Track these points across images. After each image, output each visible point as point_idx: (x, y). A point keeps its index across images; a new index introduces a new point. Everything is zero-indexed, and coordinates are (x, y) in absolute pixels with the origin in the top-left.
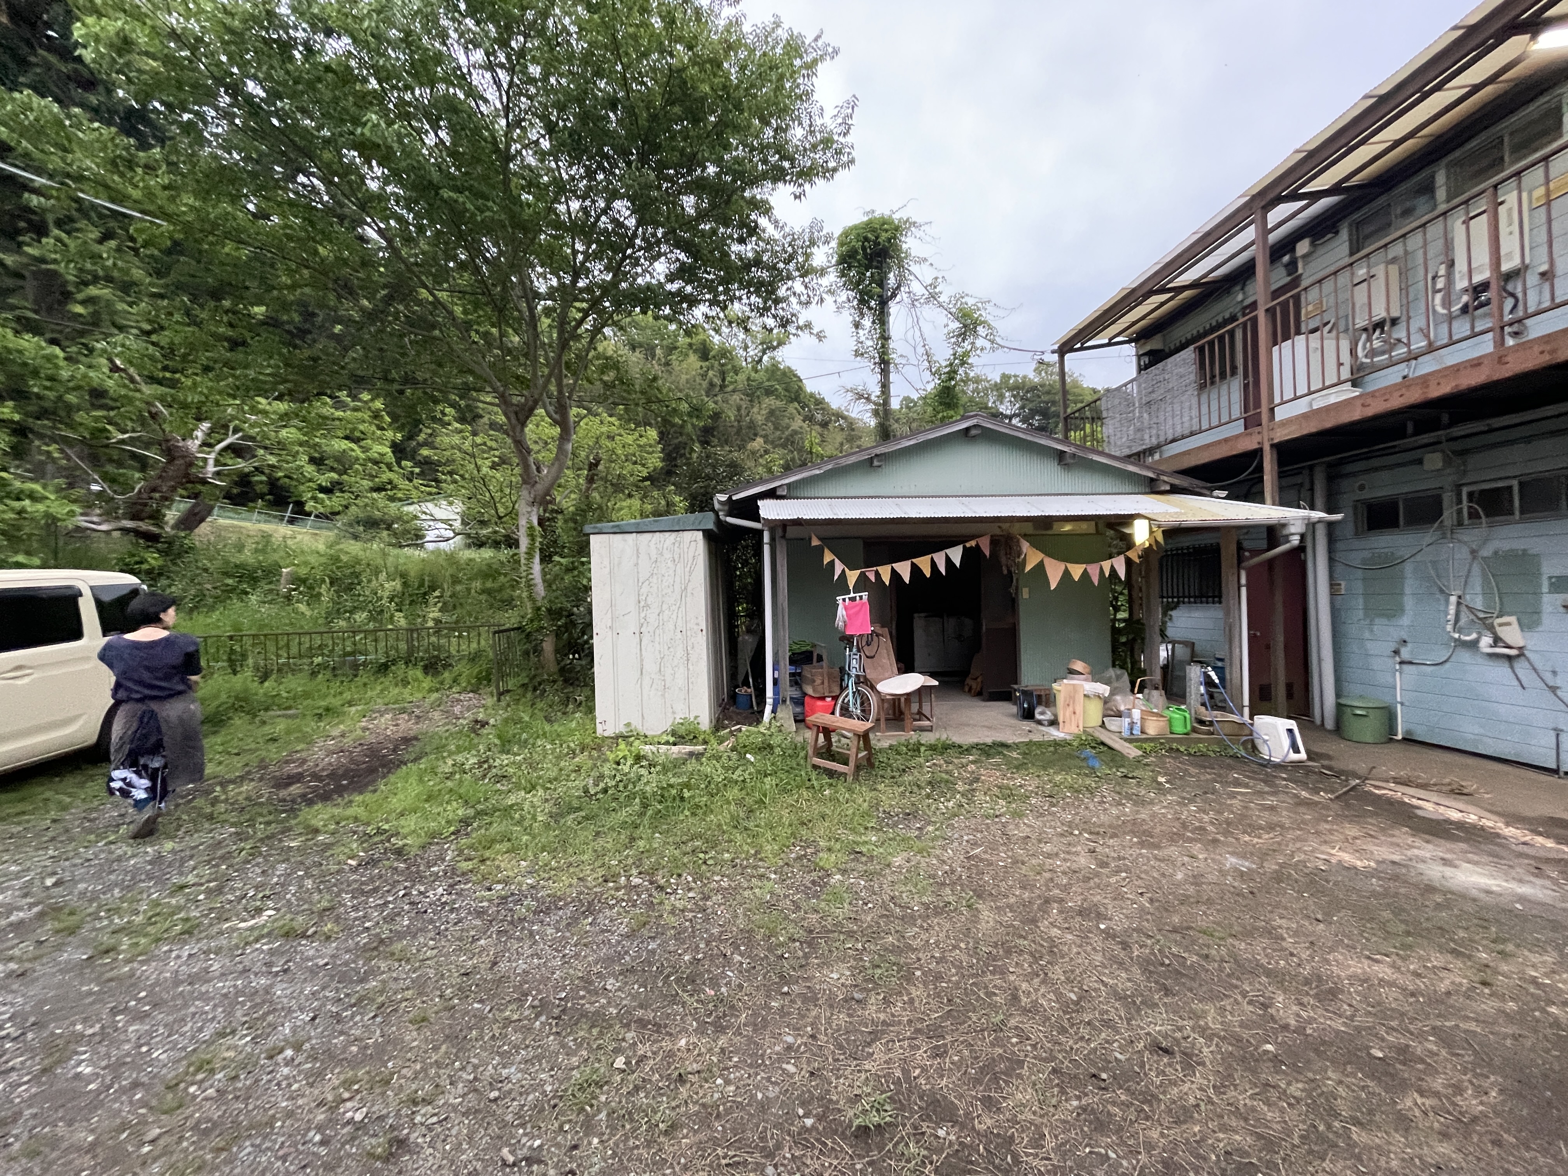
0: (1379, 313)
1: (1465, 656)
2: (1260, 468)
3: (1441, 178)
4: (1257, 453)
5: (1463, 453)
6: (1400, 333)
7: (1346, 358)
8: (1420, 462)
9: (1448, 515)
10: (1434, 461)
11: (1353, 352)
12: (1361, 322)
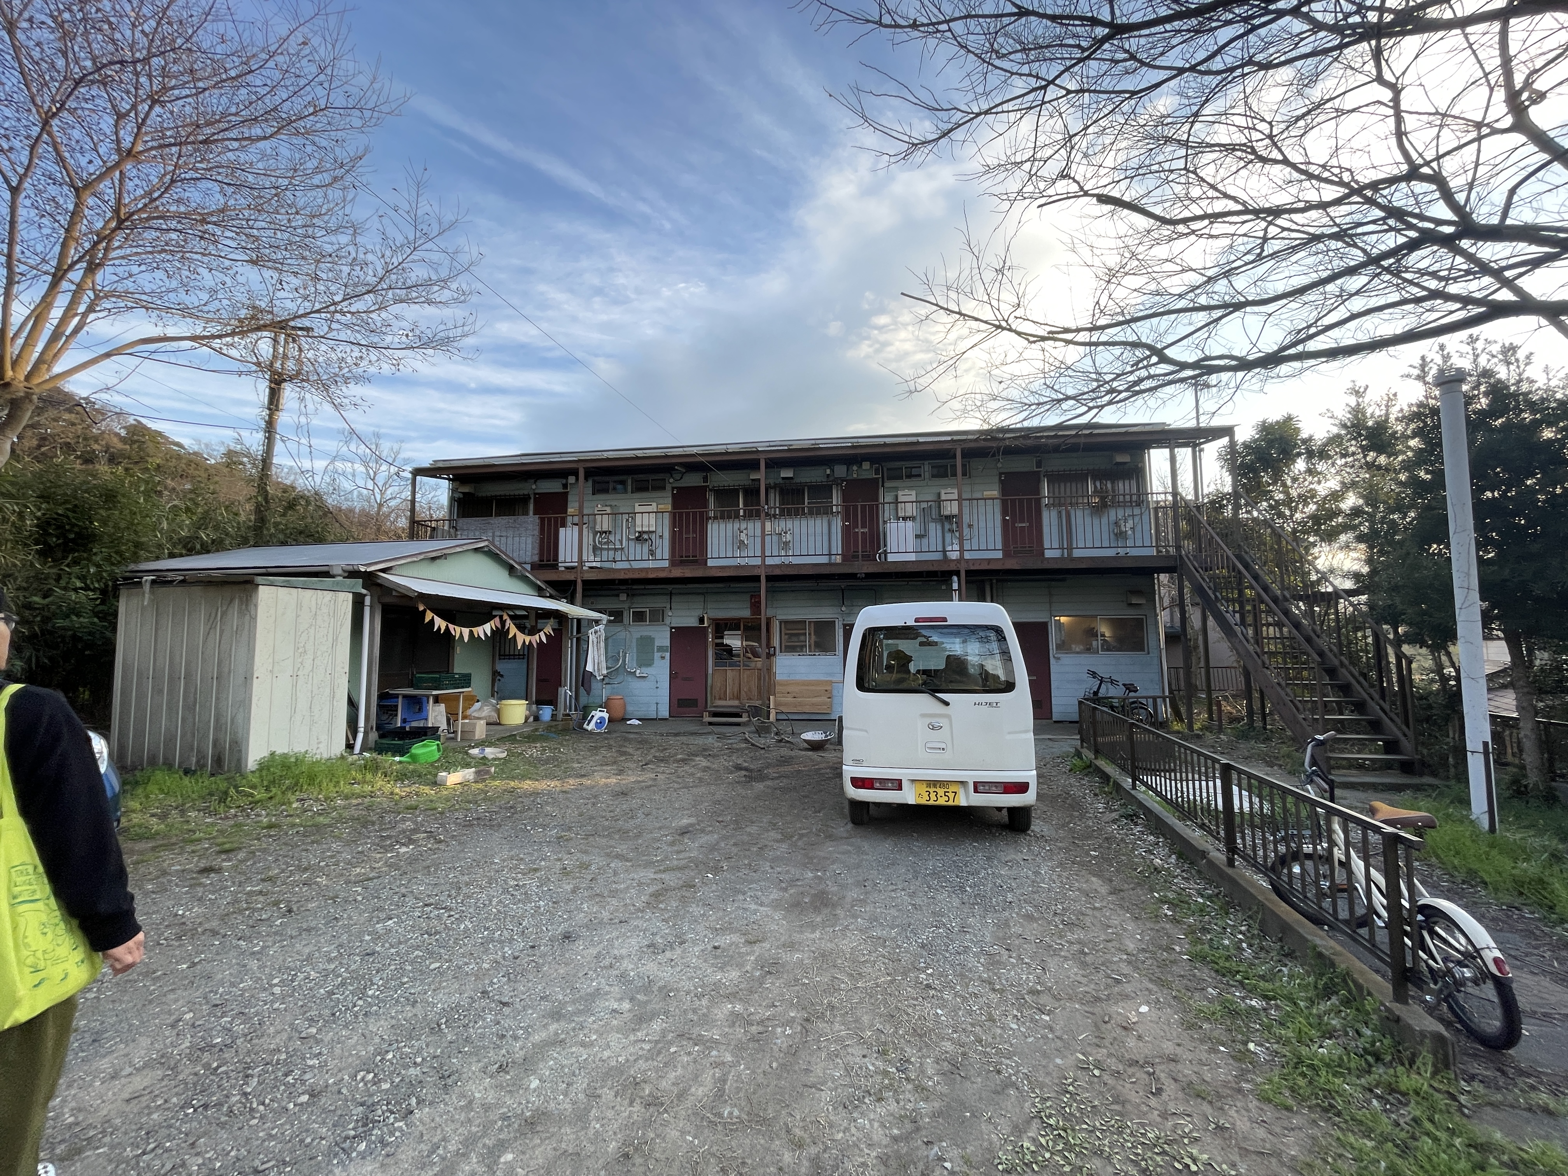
0: (605, 528)
1: (630, 679)
2: (575, 590)
3: (629, 482)
4: (574, 583)
5: (633, 595)
6: (612, 538)
7: (591, 542)
8: (618, 596)
9: (626, 621)
10: (623, 597)
11: (594, 541)
12: (598, 528)
